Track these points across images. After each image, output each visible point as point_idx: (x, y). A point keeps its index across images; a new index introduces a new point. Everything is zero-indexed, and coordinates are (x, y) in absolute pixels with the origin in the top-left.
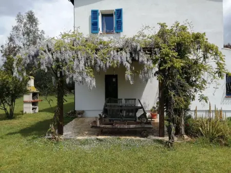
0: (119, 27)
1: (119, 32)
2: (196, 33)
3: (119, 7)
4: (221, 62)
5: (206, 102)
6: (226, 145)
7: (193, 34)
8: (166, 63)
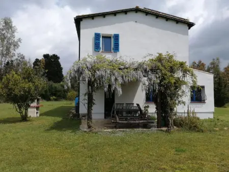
0: (117, 48)
1: (116, 52)
2: (181, 61)
3: (116, 33)
4: (195, 80)
5: (185, 105)
6: (198, 131)
7: (180, 62)
8: (165, 80)
